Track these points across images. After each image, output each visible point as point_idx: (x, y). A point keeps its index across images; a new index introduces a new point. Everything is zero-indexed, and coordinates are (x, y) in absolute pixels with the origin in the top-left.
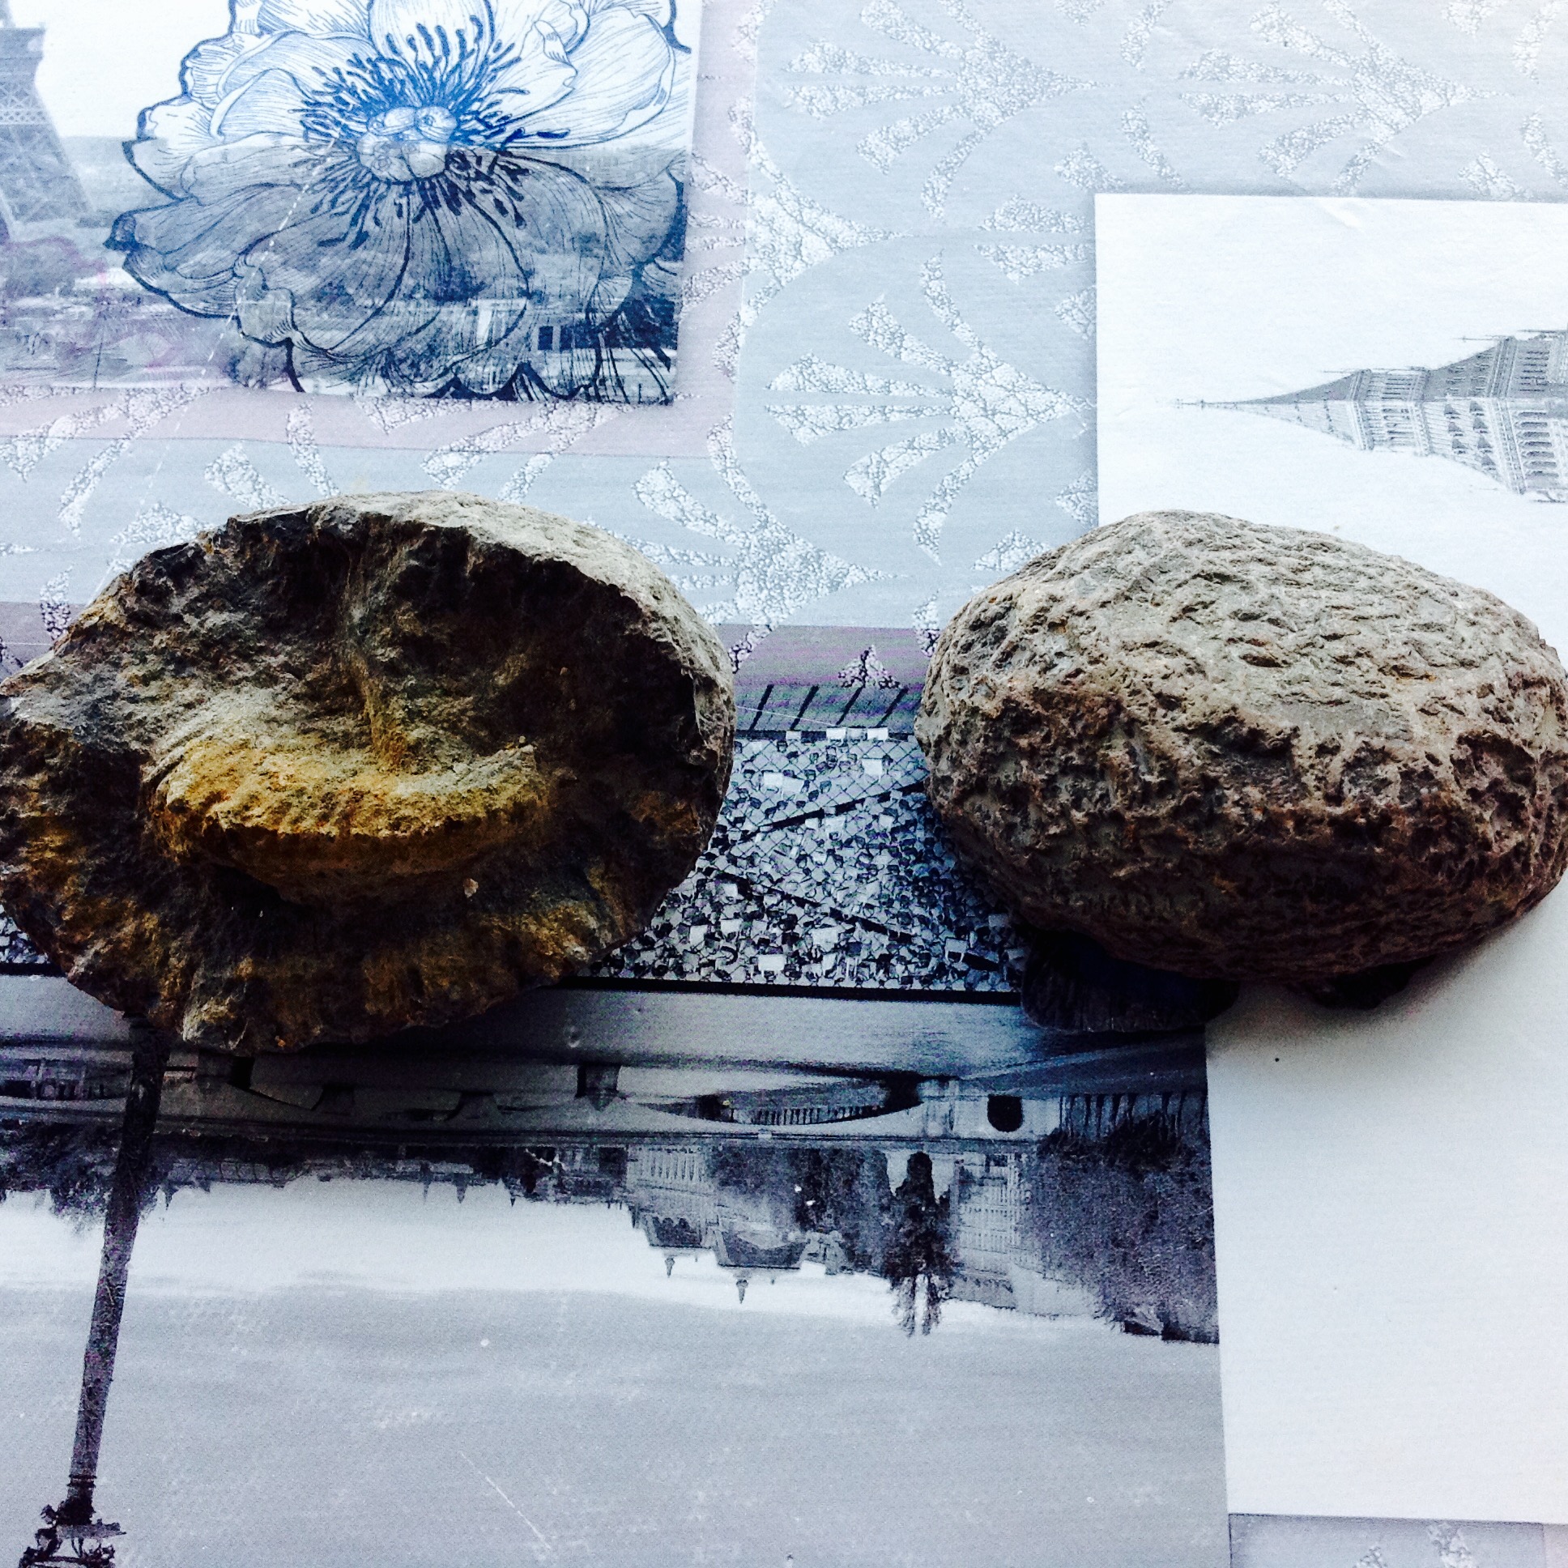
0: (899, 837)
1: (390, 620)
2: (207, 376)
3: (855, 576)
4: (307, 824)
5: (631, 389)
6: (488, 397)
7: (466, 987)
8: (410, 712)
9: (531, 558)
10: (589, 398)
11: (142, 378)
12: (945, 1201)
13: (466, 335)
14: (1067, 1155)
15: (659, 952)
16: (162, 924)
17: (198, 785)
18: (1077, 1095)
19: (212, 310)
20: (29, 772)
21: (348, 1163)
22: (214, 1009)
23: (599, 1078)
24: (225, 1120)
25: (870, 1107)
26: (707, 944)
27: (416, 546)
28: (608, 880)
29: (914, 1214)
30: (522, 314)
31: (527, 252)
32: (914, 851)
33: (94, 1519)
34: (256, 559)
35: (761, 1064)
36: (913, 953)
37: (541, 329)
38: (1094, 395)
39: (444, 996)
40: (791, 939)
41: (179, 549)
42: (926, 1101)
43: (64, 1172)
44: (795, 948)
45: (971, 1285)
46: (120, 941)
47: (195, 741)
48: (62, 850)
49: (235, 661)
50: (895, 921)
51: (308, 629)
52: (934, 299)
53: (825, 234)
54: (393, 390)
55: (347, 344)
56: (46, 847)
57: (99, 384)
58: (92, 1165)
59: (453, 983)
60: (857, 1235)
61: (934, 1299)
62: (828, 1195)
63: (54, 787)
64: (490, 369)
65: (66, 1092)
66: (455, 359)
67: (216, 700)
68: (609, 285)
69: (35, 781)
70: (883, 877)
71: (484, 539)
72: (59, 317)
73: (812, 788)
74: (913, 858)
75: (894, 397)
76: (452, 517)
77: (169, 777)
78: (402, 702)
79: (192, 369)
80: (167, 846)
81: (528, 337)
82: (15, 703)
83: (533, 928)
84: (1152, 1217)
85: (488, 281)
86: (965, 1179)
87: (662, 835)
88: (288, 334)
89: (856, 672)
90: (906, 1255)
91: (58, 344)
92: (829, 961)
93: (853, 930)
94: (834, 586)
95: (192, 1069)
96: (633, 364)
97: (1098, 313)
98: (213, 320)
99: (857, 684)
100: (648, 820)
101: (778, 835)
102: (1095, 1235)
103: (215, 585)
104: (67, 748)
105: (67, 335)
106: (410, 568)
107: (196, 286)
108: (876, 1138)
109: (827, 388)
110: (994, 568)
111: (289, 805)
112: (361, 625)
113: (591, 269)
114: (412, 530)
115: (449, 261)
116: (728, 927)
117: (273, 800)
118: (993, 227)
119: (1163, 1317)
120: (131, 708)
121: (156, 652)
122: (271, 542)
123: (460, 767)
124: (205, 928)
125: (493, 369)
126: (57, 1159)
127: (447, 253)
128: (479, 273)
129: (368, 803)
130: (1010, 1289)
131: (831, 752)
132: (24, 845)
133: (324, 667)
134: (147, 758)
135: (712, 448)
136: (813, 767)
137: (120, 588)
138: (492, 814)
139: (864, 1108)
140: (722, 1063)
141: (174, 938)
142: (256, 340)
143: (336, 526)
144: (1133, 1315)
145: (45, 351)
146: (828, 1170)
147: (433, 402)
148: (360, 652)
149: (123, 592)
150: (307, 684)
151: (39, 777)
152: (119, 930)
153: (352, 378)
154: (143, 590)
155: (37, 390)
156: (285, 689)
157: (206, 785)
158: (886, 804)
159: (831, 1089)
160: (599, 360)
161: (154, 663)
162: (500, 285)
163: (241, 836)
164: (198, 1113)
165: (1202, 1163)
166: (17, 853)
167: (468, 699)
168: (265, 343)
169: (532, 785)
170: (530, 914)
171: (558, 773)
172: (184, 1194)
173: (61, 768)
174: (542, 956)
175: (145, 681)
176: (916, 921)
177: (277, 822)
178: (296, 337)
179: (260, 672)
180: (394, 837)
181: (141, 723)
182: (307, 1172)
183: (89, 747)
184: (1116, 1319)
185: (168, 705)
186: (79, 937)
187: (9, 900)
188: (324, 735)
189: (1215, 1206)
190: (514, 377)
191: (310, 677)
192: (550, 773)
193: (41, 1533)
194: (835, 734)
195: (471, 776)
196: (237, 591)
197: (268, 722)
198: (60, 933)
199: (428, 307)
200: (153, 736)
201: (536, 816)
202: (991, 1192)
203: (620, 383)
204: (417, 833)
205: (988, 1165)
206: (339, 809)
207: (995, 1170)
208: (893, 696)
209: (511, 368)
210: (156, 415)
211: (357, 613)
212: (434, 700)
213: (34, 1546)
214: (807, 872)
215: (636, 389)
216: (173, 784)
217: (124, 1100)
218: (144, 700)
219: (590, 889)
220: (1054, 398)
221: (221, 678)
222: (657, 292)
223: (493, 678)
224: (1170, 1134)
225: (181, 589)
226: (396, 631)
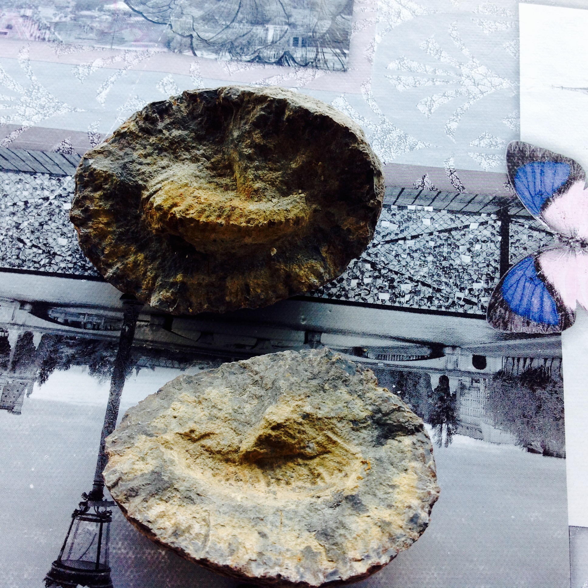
0: (437, 249)
1: (250, 137)
2: (157, 47)
3: (420, 145)
4: (212, 218)
5: (330, 65)
6: (272, 64)
7: (267, 293)
8: (255, 176)
9: (313, 113)
10: (313, 67)
11: (131, 46)
12: (454, 395)
13: (263, 38)
14: (505, 380)
15: (338, 288)
16: (145, 258)
17: (167, 199)
18: (509, 357)
19: (161, 21)
20: (95, 190)
21: (211, 363)
22: (165, 294)
23: (313, 337)
24: (160, 343)
25: (424, 356)
26: (358, 287)
27: (264, 106)
28: (329, 253)
29: (441, 399)
30: (286, 32)
31: (289, 8)
32: (443, 256)
33: (104, 499)
34: (194, 109)
35: (380, 336)
36: (442, 296)
37: (294, 38)
38: (519, 81)
39: (258, 296)
40: (392, 287)
41: (162, 103)
42: (447, 355)
43: (95, 359)
44: (394, 291)
45: (465, 429)
46: (127, 264)
47: (166, 182)
48: (107, 224)
49: (183, 151)
50: (435, 283)
51: (213, 141)
52: (454, 38)
53: (410, 9)
54: (233, 58)
55: (215, 39)
56: (100, 222)
57: (113, 47)
58: (106, 357)
59: (262, 291)
60: (418, 406)
61: (449, 434)
62: (406, 390)
63: (105, 197)
64: (273, 53)
65: (96, 327)
66: (259, 47)
67: (174, 166)
68: (322, 23)
69: (97, 194)
70: (430, 265)
71: (294, 104)
72: (97, 19)
73: (401, 228)
74: (442, 259)
75: (438, 75)
76: (280, 95)
77: (154, 196)
78: (253, 172)
79: (152, 43)
80: (150, 225)
81: (288, 41)
82: (91, 161)
83: (297, 270)
84: (539, 407)
85: (273, 17)
86: (463, 387)
87: (353, 236)
88: (191, 33)
89: (420, 184)
90: (438, 415)
91: (97, 30)
92: (407, 297)
93: (417, 285)
94: (412, 149)
95: (148, 321)
96: (331, 55)
97: (521, 49)
98: (161, 25)
99: (420, 188)
100: (348, 229)
101: (387, 246)
102: (516, 412)
103: (176, 119)
104: (112, 181)
105: (100, 27)
106: (261, 116)
107: (154, 11)
108: (426, 368)
109: (410, 70)
110: (477, 146)
111: (205, 210)
112: (237, 138)
113: (315, 16)
114: (263, 99)
115: (257, 9)
116: (367, 281)
117: (198, 207)
118: (478, 12)
119: (543, 447)
120: (139, 167)
121: (151, 145)
122: (201, 102)
123: (274, 200)
124: (163, 261)
125: (274, 53)
126: (92, 353)
127: (256, 6)
128: (269, 14)
129: (237, 211)
130: (481, 432)
131: (409, 214)
132: (91, 221)
133: (219, 156)
134: (145, 188)
135: (363, 90)
136: (402, 220)
137: (137, 117)
138: (287, 220)
139: (421, 356)
140: (364, 335)
141: (150, 264)
142: (179, 34)
143: (230, 96)
144: (531, 445)
145: (92, 32)
146: (406, 379)
147: (249, 64)
148: (235, 150)
149: (138, 119)
150: (212, 163)
151: (99, 193)
152: (127, 259)
153: (217, 52)
154: (147, 118)
155: (88, 47)
156: (202, 164)
157: (171, 199)
158: (432, 237)
159: (407, 348)
160: (318, 52)
161: (149, 149)
162: (277, 20)
163: (184, 222)
164: (150, 339)
165: (560, 387)
166: (88, 224)
167: (279, 173)
168: (182, 35)
169: (303, 210)
170: (297, 264)
171: (314, 206)
172: (144, 370)
173: (109, 190)
174: (300, 282)
175: (146, 156)
176: (443, 284)
177: (200, 217)
178: (194, 34)
179: (193, 157)
180: (247, 226)
181: (143, 173)
182: (194, 366)
183: (122, 181)
184: (524, 446)
185: (155, 167)
186: (110, 261)
187: (83, 243)
188: (218, 184)
189: (565, 404)
190: (282, 57)
191: (213, 160)
192: (310, 206)
193: (81, 503)
194: (410, 207)
195: (279, 204)
196: (185, 122)
197: (195, 177)
198: (103, 259)
199: (248, 27)
200: (148, 179)
201: (303, 224)
202: (474, 393)
203: (325, 62)
204: (257, 225)
205: (472, 382)
206: (225, 213)
207: (475, 384)
208: (435, 194)
209: (281, 53)
210: (136, 61)
211: (236, 134)
212: (266, 172)
213: (78, 509)
214: (399, 261)
215: (332, 65)
216: (157, 199)
217: (120, 332)
218: (144, 164)
219: (322, 256)
220: (502, 81)
221: (176, 158)
222: (341, 26)
223: (290, 164)
224: (547, 375)
225: (162, 119)
226: (253, 142)
